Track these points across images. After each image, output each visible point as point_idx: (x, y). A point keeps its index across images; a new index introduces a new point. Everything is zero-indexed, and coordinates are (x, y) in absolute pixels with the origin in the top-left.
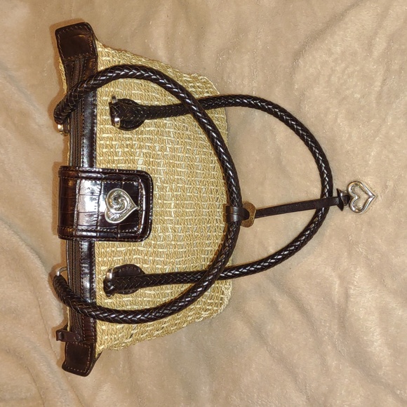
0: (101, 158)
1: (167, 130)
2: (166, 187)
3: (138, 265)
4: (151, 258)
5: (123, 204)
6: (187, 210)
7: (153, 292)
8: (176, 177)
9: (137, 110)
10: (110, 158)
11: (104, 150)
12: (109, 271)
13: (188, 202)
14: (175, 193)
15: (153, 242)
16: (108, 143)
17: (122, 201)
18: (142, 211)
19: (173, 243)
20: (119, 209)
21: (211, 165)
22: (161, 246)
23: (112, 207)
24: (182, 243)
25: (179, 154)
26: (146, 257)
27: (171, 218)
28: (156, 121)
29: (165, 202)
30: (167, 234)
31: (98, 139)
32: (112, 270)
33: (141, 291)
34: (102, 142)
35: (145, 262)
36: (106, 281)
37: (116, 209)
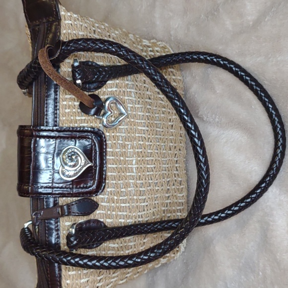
0: (64, 118)
1: (128, 90)
2: (128, 145)
3: (102, 220)
4: (114, 213)
5: (77, 161)
6: (149, 166)
7: (116, 245)
8: (137, 135)
9: (99, 71)
10: (72, 118)
11: (67, 111)
12: (72, 226)
13: (148, 159)
14: (137, 150)
15: (116, 198)
16: (70, 103)
17: (76, 158)
18: (96, 167)
19: (135, 197)
20: (74, 166)
21: (170, 124)
22: (124, 202)
23: (66, 164)
24: (144, 197)
25: (139, 113)
26: (109, 212)
27: (133, 174)
28: (118, 81)
29: (127, 159)
30: (129, 189)
31: (61, 100)
32: (75, 226)
33: (105, 245)
34: (65, 103)
35: (109, 217)
36: (69, 236)
37: (70, 166)
